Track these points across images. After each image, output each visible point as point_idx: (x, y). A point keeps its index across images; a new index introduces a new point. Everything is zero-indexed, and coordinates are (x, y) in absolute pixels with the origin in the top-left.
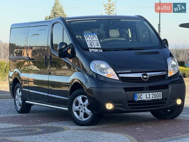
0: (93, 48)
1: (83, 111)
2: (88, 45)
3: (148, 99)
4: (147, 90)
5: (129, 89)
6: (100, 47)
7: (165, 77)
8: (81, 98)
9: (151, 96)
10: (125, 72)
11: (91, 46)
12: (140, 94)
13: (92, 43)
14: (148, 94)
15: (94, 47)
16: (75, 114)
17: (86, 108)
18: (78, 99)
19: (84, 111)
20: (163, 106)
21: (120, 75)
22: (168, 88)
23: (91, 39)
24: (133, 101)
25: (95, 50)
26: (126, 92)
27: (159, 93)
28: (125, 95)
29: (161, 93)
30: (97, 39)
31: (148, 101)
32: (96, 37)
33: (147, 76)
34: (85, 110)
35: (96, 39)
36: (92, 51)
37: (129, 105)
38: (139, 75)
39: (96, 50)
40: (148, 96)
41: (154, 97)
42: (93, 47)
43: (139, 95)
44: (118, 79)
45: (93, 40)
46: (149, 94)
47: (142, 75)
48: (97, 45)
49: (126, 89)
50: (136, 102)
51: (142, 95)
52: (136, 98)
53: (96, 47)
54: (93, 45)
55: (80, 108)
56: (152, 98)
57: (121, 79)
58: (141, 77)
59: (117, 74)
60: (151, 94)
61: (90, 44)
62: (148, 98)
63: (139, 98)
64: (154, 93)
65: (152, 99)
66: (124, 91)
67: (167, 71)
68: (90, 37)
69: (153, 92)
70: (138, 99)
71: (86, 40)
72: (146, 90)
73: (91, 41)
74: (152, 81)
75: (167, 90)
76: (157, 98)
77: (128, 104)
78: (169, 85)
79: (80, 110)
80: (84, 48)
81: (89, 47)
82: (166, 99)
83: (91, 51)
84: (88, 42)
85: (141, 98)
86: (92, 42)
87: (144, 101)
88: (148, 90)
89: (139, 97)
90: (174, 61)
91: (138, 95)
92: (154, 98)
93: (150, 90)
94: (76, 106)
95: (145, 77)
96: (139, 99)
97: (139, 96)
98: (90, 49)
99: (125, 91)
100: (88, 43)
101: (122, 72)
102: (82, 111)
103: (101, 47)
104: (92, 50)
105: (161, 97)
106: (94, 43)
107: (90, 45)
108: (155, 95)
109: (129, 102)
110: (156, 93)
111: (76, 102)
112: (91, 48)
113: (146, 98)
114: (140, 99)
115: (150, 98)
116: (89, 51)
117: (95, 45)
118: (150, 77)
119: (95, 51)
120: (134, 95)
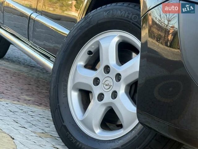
8: (116, 41)
16: (74, 98)
17: (122, 91)
19: (111, 100)
94: (86, 67)
111: (90, 53)
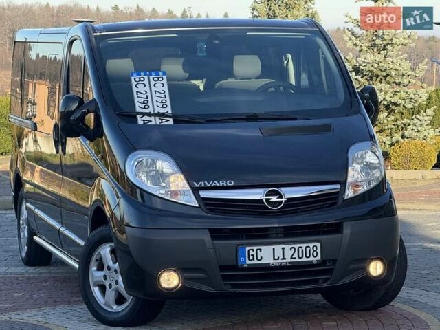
0: (149, 115)
1: (114, 285)
2: (137, 105)
3: (280, 261)
4: (279, 235)
5: (225, 232)
6: (169, 110)
7: (336, 198)
8: (109, 249)
9: (288, 253)
10: (218, 185)
11: (145, 108)
12: (255, 248)
13: (149, 99)
14: (278, 248)
15: (152, 112)
17: (120, 279)
18: (101, 252)
19: (116, 286)
20: (326, 280)
21: (203, 194)
22: (342, 233)
23: (147, 88)
24: (235, 267)
25: (152, 119)
26: (214, 242)
27: (311, 245)
28: (212, 251)
29: (318, 245)
30: (166, 88)
31: (280, 267)
32: (165, 81)
33: (281, 197)
34: (117, 282)
35: (163, 88)
36: (144, 121)
37: (225, 278)
38: (257, 194)
39: (157, 118)
40: (279, 253)
41: (296, 255)
42: (150, 110)
43: (253, 250)
44: (197, 205)
45: (154, 89)
46: (283, 249)
47: (266, 195)
48: (161, 105)
49: (216, 234)
50: (243, 269)
51: (260, 250)
52: (242, 259)
53: (157, 110)
54: (150, 104)
55: (105, 277)
56: (292, 258)
57: (206, 205)
58: (264, 198)
59: (196, 191)
60: (287, 247)
61: (142, 100)
62: (278, 258)
63: (251, 258)
64: (296, 246)
65: (290, 263)
66: (210, 239)
67: (343, 183)
68: (146, 82)
69: (294, 243)
70: (248, 262)
71: (135, 90)
72: (277, 237)
73: (149, 94)
74: (296, 212)
75: (338, 236)
76: (304, 259)
77: (222, 275)
78: (344, 223)
79: (107, 283)
80: (124, 114)
81: (138, 110)
82: (334, 261)
83: (140, 123)
84: (140, 95)
85: (259, 258)
86: (149, 97)
87: (266, 267)
88: (282, 235)
89: (253, 255)
90: (374, 153)
91: (250, 250)
92: (298, 260)
93: (286, 236)
94: (98, 270)
95: (274, 199)
96: (253, 262)
97: (251, 252)
98: (139, 117)
99: (214, 238)
100: (136, 99)
101: (208, 185)
102: (110, 286)
103: (170, 112)
104: (146, 118)
105: (319, 257)
106: (155, 99)
107: (143, 106)
108: (300, 250)
109: (222, 268)
110: (304, 246)
111: (97, 260)
112: (143, 114)
113: (274, 259)
114: (256, 262)
115: (284, 258)
116: (136, 122)
117: (155, 103)
118: (289, 200)
119: (153, 123)
120: (237, 251)
